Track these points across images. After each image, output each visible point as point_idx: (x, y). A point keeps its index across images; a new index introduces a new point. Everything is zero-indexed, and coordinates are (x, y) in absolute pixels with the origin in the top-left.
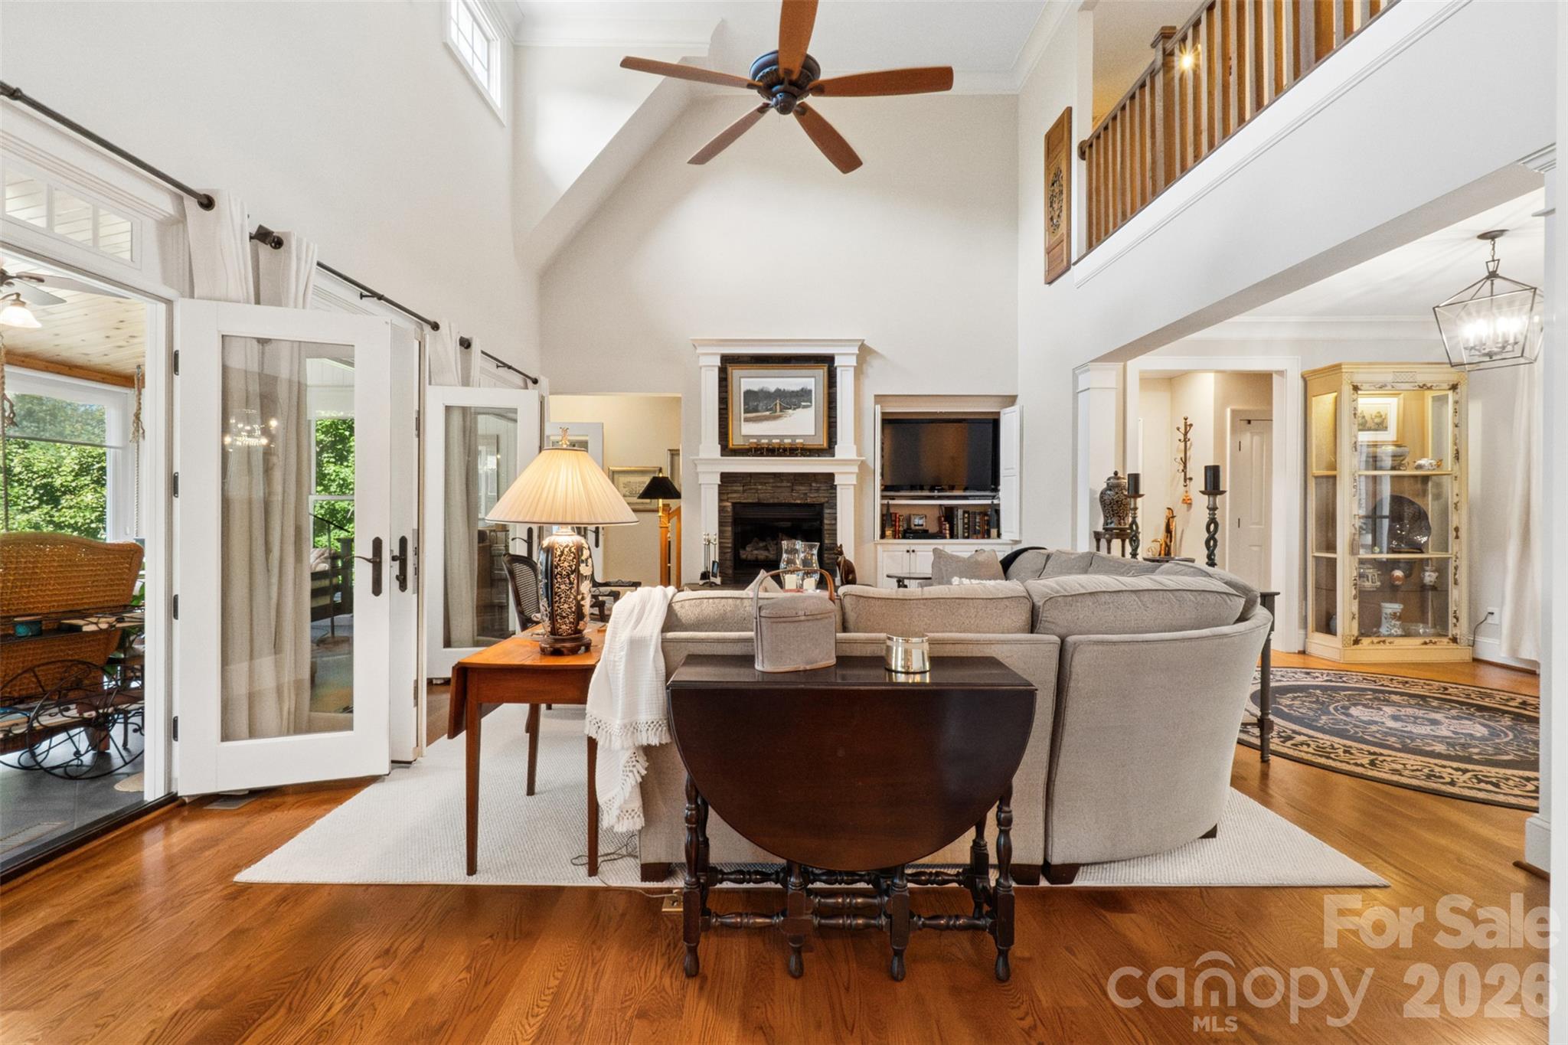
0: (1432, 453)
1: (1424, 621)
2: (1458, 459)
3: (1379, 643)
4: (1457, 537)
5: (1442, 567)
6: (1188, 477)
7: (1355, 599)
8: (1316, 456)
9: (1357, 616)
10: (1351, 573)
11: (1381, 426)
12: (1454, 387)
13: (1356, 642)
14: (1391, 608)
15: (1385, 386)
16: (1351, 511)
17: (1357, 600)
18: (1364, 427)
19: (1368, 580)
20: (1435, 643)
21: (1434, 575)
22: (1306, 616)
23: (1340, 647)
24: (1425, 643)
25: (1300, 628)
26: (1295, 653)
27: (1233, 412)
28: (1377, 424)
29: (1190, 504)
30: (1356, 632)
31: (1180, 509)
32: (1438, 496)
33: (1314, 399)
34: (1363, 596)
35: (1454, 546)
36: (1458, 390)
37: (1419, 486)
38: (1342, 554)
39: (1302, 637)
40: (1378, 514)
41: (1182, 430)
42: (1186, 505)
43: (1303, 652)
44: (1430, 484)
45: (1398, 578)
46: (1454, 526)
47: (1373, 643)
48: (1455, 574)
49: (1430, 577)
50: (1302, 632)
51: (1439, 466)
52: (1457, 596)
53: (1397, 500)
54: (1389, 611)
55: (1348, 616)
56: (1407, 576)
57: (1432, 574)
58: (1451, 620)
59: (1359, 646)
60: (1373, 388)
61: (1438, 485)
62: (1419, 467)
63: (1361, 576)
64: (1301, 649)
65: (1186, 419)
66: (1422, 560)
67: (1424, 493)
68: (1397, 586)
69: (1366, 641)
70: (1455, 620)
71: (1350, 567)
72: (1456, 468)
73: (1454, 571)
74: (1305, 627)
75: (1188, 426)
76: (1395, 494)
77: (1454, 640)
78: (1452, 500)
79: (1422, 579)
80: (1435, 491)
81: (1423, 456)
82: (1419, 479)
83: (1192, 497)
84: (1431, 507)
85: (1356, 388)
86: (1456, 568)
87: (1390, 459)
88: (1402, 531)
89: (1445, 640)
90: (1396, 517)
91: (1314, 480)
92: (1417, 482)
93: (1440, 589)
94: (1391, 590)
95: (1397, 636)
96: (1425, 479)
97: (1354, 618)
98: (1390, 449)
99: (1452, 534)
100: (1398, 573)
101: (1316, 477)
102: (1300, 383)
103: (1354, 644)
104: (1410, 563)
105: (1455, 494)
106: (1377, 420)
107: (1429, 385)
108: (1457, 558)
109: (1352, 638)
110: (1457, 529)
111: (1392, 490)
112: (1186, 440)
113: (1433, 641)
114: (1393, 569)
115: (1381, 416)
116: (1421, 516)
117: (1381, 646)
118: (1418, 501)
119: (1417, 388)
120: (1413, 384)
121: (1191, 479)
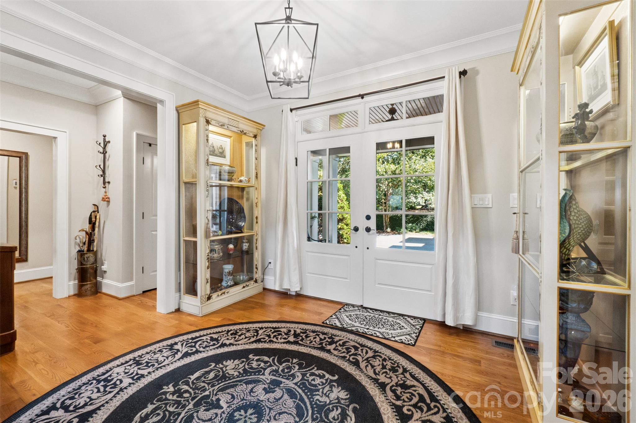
0: (246, 174)
1: (243, 272)
2: (257, 178)
3: (221, 295)
4: (257, 223)
5: (250, 239)
6: (107, 180)
7: (208, 269)
8: (185, 169)
9: (209, 281)
10: (206, 250)
11: (222, 155)
12: (255, 137)
13: (209, 298)
14: (228, 268)
15: (224, 125)
16: (205, 208)
17: (209, 269)
18: (213, 153)
19: (216, 253)
20: (248, 286)
21: (247, 244)
22: (180, 283)
23: (199, 304)
24: (244, 287)
25: (176, 292)
26: (173, 312)
27: (138, 135)
28: (220, 153)
29: (109, 202)
30: (208, 292)
31: (102, 206)
32: (248, 199)
33: (184, 126)
34: (213, 265)
35: (256, 227)
36: (257, 139)
37: (240, 193)
38: (200, 239)
39: (178, 298)
40: (222, 209)
41: (102, 145)
42: (106, 202)
43: (178, 310)
44: (245, 192)
45: (231, 249)
46: (256, 216)
47: (218, 296)
48: (256, 244)
49: (245, 246)
50: (178, 295)
51: (249, 181)
52: (257, 255)
53: (230, 200)
54: (226, 271)
55: (204, 281)
56: (235, 247)
57: (246, 244)
58: (255, 270)
59: (211, 301)
60: (217, 125)
61: (248, 193)
62: (241, 181)
63: (212, 251)
64: (177, 307)
65: (105, 136)
66: (241, 237)
67: (242, 197)
68: (230, 254)
69: (214, 296)
70: (256, 270)
71: (205, 245)
72: (256, 183)
73: (256, 241)
74: (180, 291)
75: (106, 143)
76: (229, 197)
77: (256, 281)
78: (255, 201)
79: (242, 248)
80: (247, 197)
81: (242, 175)
82: (240, 188)
83: (109, 196)
84: (246, 206)
85: (208, 122)
86: (257, 240)
87: (227, 174)
88: (233, 220)
89: (252, 282)
90: (230, 211)
91: (183, 184)
92: (239, 190)
93: (249, 253)
94: (227, 257)
95: (231, 286)
96: (243, 189)
97: (207, 282)
98: (227, 168)
99: (255, 220)
100: (231, 246)
101: (186, 183)
102: (175, 113)
103: (207, 300)
104: (236, 239)
105: (256, 198)
106: (220, 150)
107: (245, 132)
108: (257, 234)
109: (207, 296)
110: (257, 218)
111: (228, 195)
112: (104, 153)
113: (247, 284)
114: (228, 244)
115: (222, 148)
116: (241, 210)
117: (224, 296)
118: (240, 201)
119: (239, 132)
120: (238, 129)
121: (109, 183)
